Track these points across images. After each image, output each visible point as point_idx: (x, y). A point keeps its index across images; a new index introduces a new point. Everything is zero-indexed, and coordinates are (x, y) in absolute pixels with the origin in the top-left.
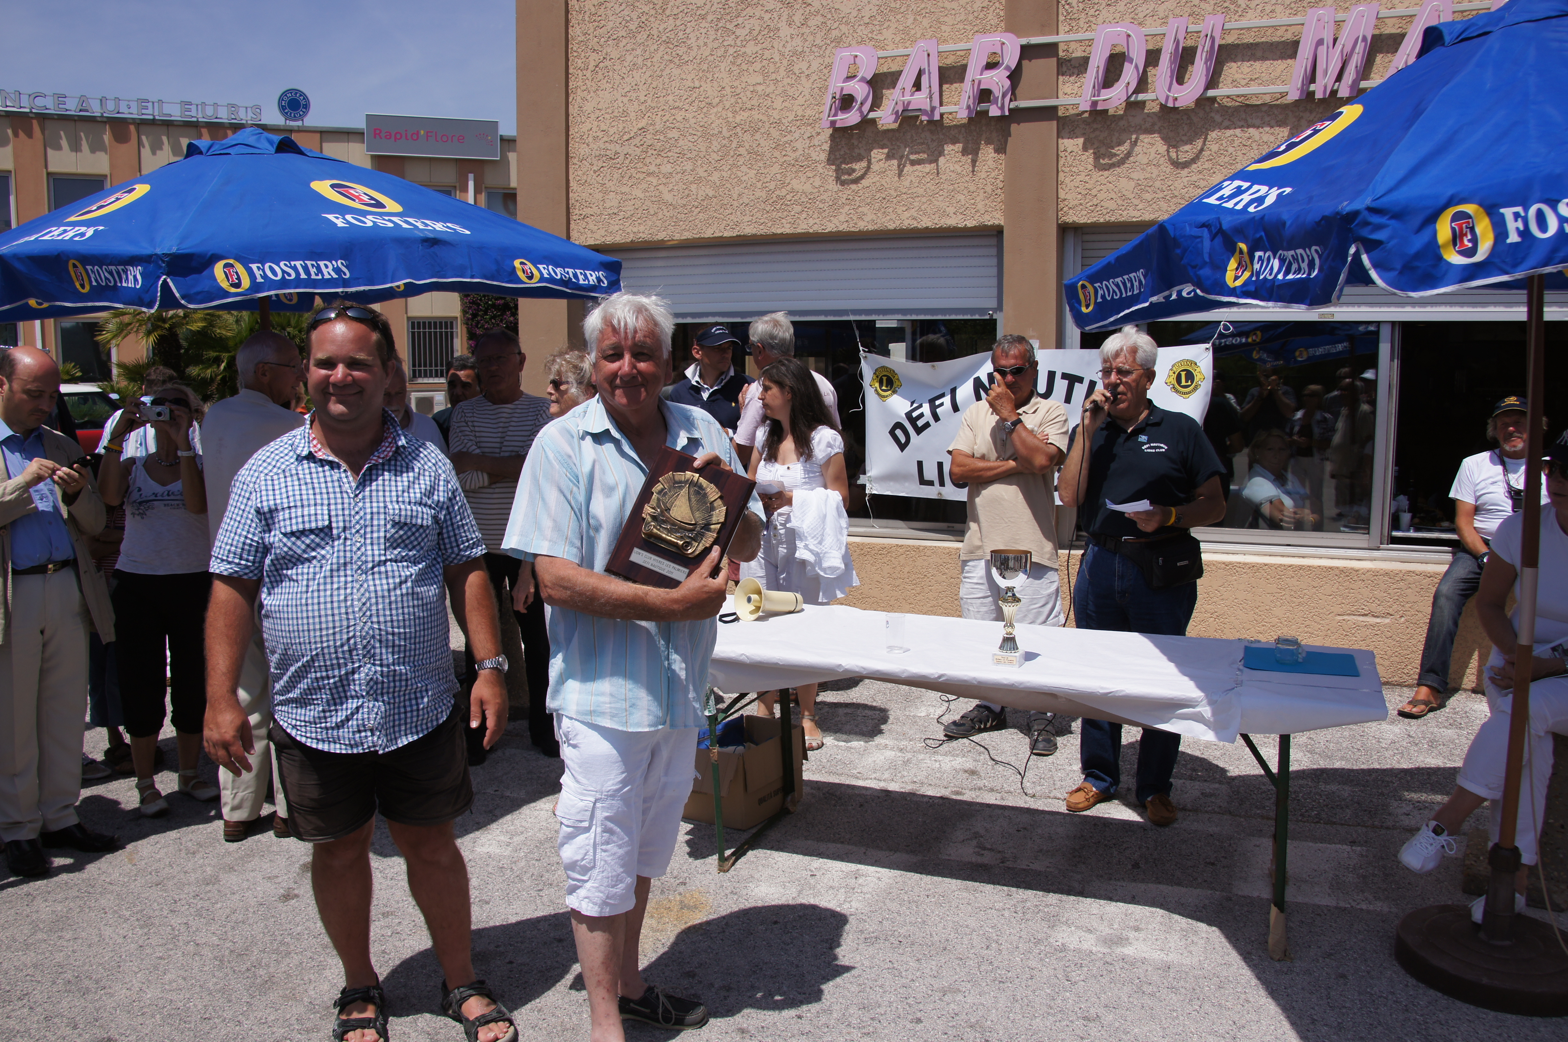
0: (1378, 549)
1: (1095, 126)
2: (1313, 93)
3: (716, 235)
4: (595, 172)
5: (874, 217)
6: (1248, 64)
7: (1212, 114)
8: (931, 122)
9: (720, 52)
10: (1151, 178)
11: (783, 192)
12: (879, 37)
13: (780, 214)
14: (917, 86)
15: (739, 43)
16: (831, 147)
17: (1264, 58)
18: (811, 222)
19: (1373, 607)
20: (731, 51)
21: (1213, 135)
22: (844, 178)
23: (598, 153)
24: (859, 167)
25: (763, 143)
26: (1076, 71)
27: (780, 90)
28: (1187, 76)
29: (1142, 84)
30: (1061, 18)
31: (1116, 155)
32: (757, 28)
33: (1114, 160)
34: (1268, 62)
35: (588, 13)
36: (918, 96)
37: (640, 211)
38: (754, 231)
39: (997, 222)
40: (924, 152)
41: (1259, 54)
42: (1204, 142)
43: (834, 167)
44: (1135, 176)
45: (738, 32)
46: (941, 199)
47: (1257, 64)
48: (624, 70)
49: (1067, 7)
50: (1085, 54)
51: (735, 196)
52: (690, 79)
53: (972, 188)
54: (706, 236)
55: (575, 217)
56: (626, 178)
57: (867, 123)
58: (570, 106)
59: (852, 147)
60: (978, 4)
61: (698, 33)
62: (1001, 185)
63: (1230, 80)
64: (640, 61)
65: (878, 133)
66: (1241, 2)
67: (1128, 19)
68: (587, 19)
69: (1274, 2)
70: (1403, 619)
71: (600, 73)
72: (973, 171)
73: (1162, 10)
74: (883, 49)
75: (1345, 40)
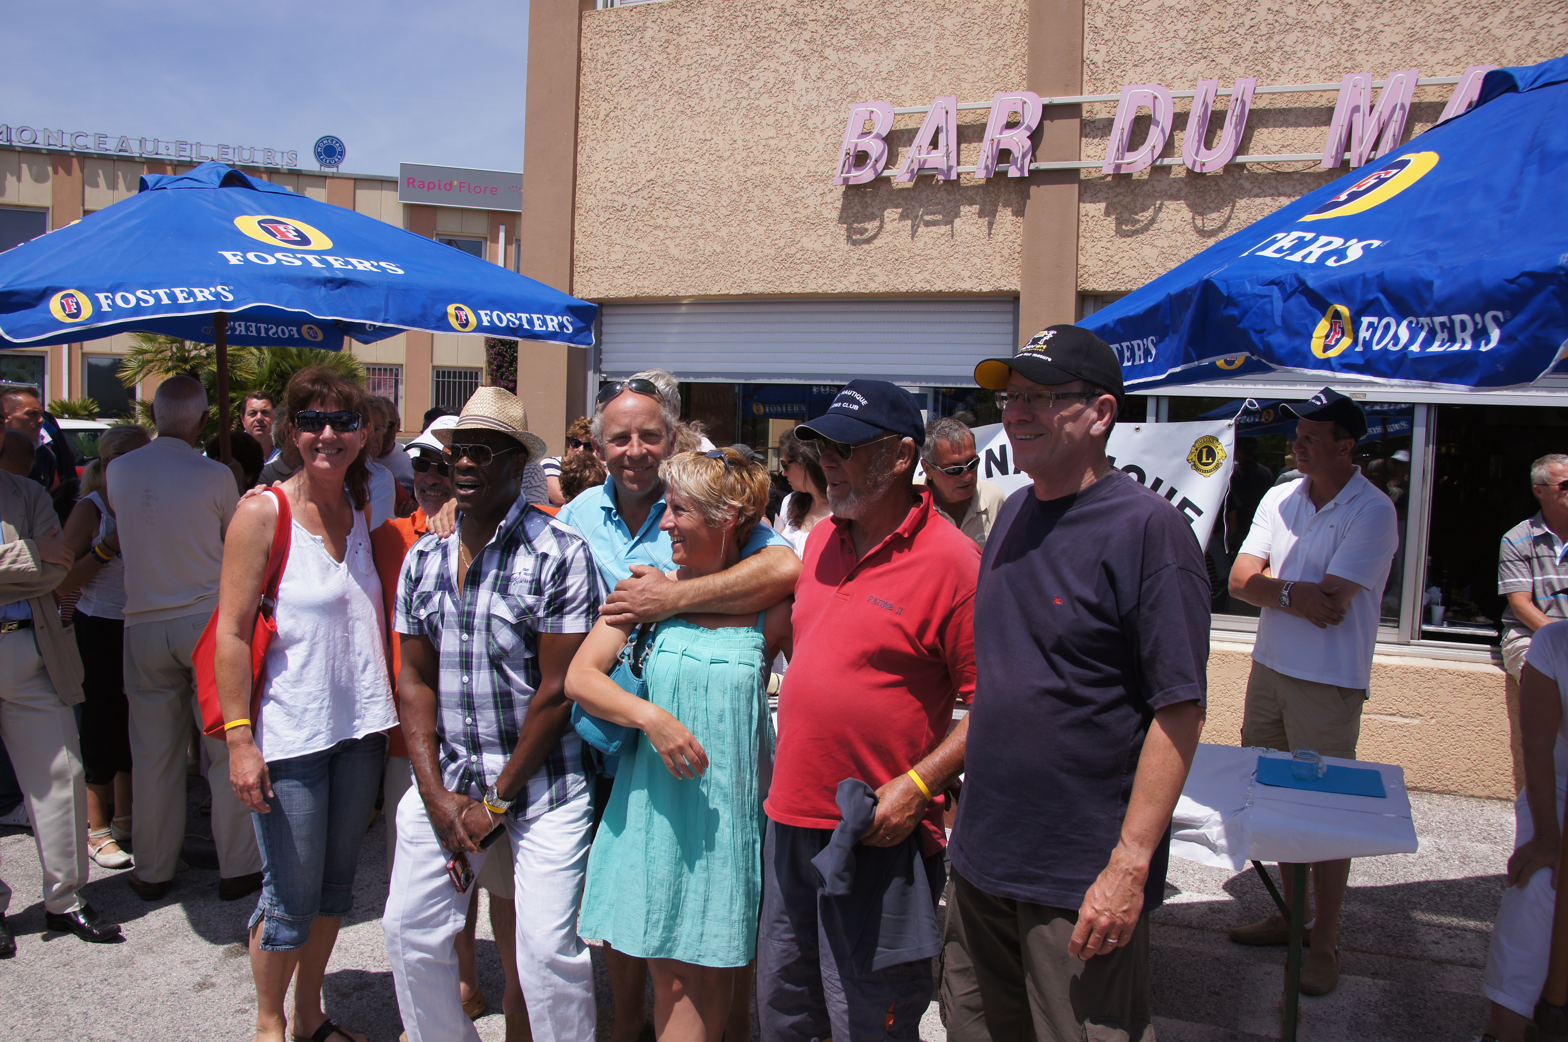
0: (1408, 644)
1: (1118, 190)
2: (1348, 161)
3: (722, 292)
4: (601, 223)
5: (886, 279)
6: (1280, 130)
7: (1242, 181)
8: (947, 182)
9: (733, 105)
10: (1176, 246)
11: (793, 250)
12: (897, 93)
13: (788, 273)
14: (934, 144)
15: (752, 95)
16: (843, 205)
17: (1296, 125)
18: (821, 281)
19: (1402, 706)
20: (745, 103)
21: (1242, 203)
22: (856, 239)
23: (604, 204)
24: (871, 226)
25: (774, 199)
26: (1100, 133)
27: (793, 145)
28: (1215, 141)
29: (1169, 148)
30: (1086, 78)
31: (1139, 221)
32: (772, 81)
33: (1137, 226)
34: (1301, 129)
35: (600, 62)
36: (935, 154)
37: (645, 265)
38: (761, 290)
39: (1013, 288)
40: (940, 213)
41: (1292, 119)
42: (1232, 210)
43: (845, 226)
44: (1159, 243)
45: (752, 84)
46: (955, 261)
47: (1290, 131)
48: (635, 120)
49: (1092, 66)
50: (1110, 116)
51: (743, 253)
52: (701, 131)
53: (989, 251)
54: (712, 293)
55: (579, 270)
56: (633, 231)
57: (881, 181)
58: (579, 156)
59: (865, 206)
60: (1000, 61)
61: (711, 85)
62: (1018, 249)
63: (1260, 146)
64: (651, 111)
65: (892, 191)
66: (1274, 66)
67: (1155, 80)
68: (599, 67)
69: (1308, 66)
70: (1433, 721)
71: (610, 123)
72: (990, 234)
73: (1191, 72)
74: (900, 105)
75: (1382, 106)
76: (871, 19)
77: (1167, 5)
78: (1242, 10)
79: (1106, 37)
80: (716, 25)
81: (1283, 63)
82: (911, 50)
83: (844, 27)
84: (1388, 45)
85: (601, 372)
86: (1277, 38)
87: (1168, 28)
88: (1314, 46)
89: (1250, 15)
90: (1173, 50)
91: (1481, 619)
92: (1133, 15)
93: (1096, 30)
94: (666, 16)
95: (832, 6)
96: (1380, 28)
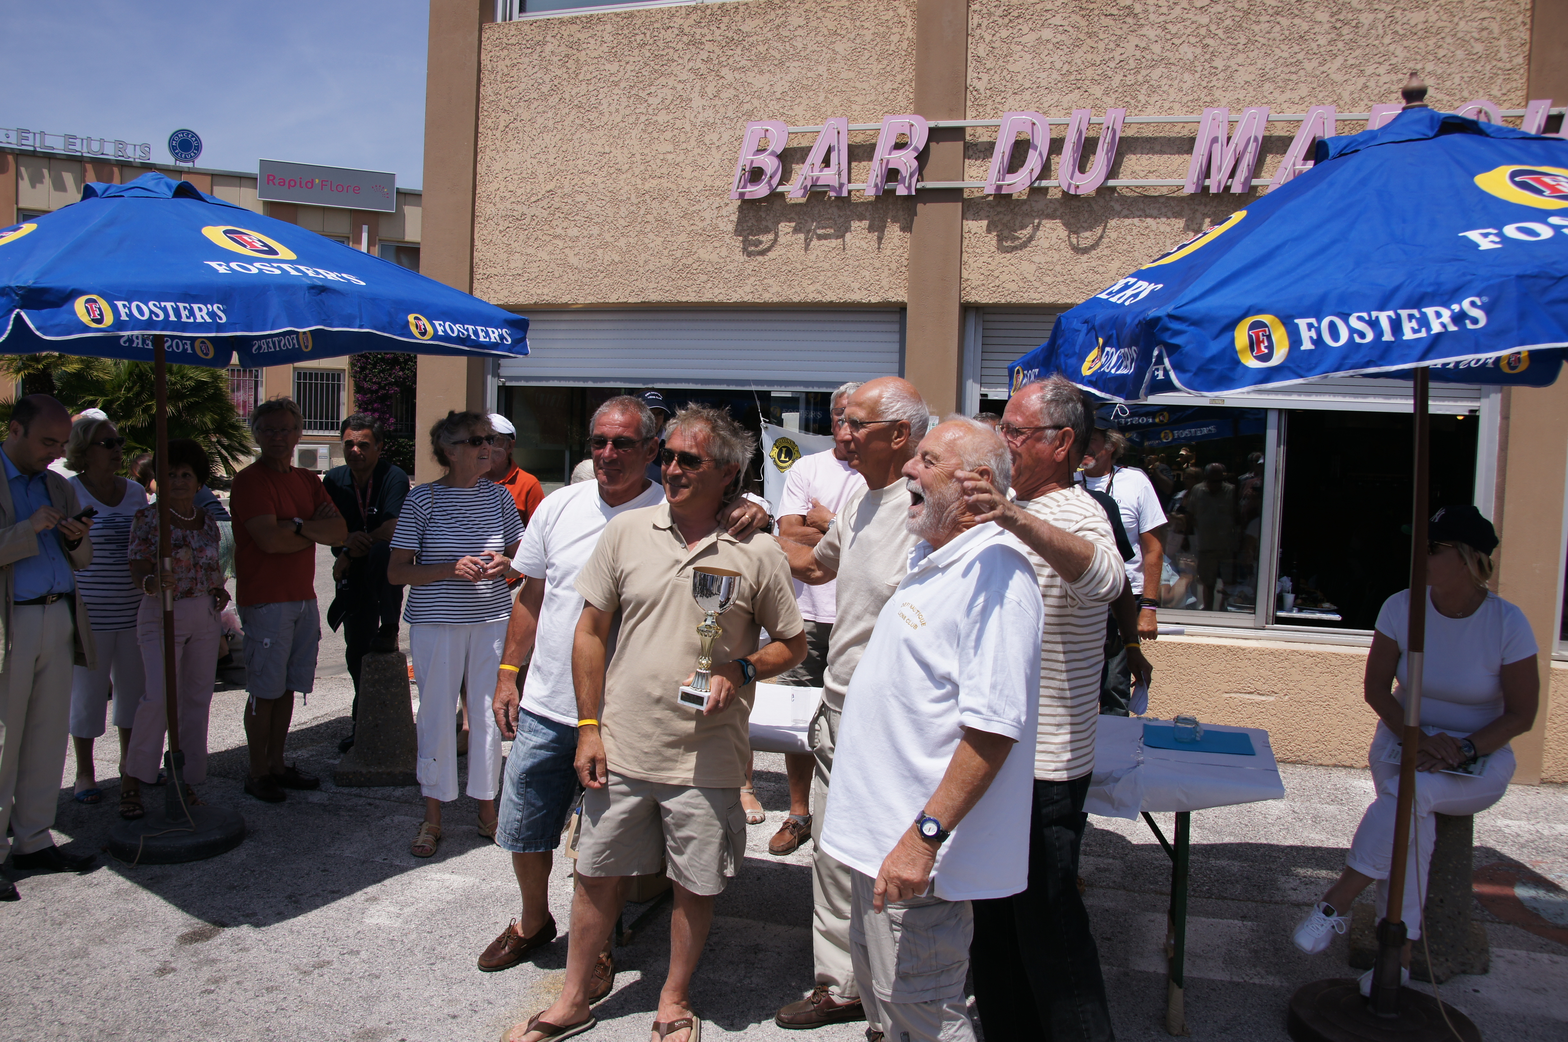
0: (1263, 629)
1: (999, 209)
2: (1208, 187)
3: (620, 300)
4: (501, 232)
5: (780, 290)
6: (1147, 157)
7: (1112, 203)
8: (838, 198)
9: (632, 119)
10: (1052, 262)
11: (690, 261)
12: (790, 113)
13: (685, 283)
14: (826, 162)
15: (651, 111)
16: (739, 219)
17: (1162, 152)
18: (717, 291)
19: (1258, 685)
20: (643, 118)
21: (1112, 223)
22: (751, 250)
23: (504, 213)
24: (766, 239)
25: (671, 211)
26: (982, 155)
27: (690, 159)
28: (1089, 166)
29: (1046, 171)
30: (969, 103)
31: (1017, 238)
32: (670, 98)
33: (1017, 243)
34: (1166, 156)
35: (500, 74)
36: (827, 172)
37: (545, 272)
38: (659, 298)
39: (900, 299)
40: (831, 227)
41: (1158, 148)
42: (1104, 229)
43: (741, 238)
44: (1036, 259)
45: (651, 100)
46: (846, 274)
47: (1156, 157)
48: (534, 132)
49: (975, 93)
50: (991, 140)
52: (600, 144)
53: (877, 264)
54: (611, 301)
55: (478, 277)
56: (532, 240)
57: (775, 197)
58: (478, 165)
59: (759, 220)
60: (888, 86)
61: (610, 99)
62: (905, 263)
63: (1129, 172)
64: (550, 124)
65: (786, 206)
66: (1141, 97)
67: (1033, 108)
68: (499, 79)
69: (1171, 99)
70: (1287, 698)
71: (510, 134)
72: (879, 248)
73: (1066, 101)
74: (795, 125)
75: (1238, 138)
76: (766, 41)
77: (1044, 38)
78: (1112, 46)
79: (988, 66)
80: (615, 42)
81: (1149, 96)
82: (804, 72)
83: (740, 48)
84: (1243, 83)
85: (499, 377)
86: (1144, 72)
87: (1046, 59)
88: (1177, 82)
89: (1119, 50)
90: (1050, 80)
91: (1327, 605)
92: (1013, 46)
93: (978, 59)
94: (565, 31)
95: (728, 27)
96: (1235, 67)
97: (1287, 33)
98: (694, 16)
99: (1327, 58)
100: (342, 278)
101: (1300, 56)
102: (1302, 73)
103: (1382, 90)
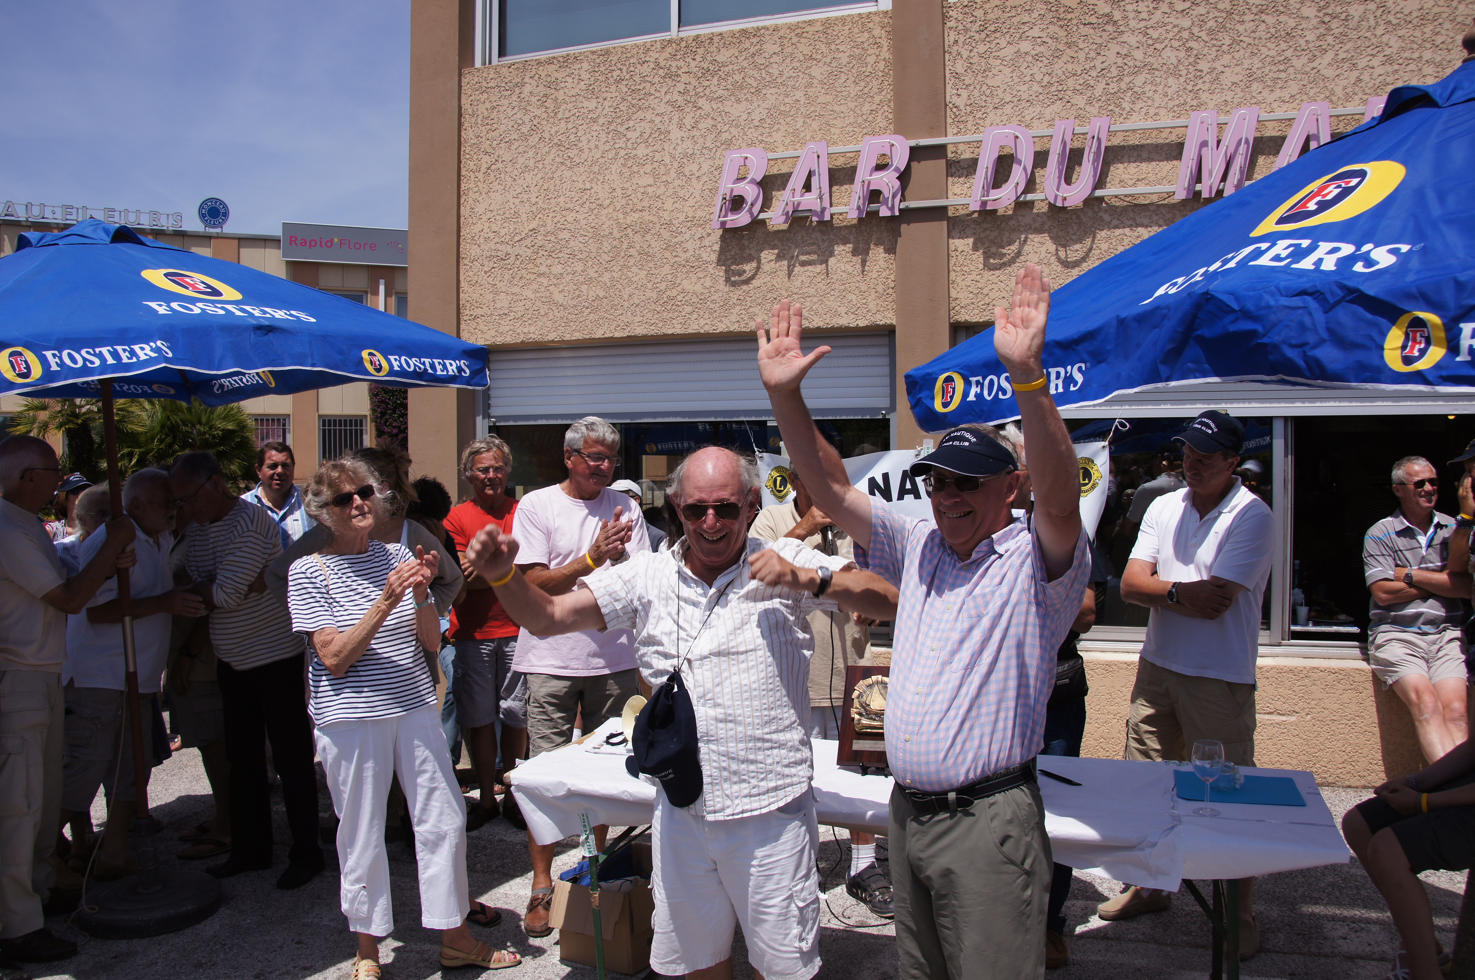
0: (1279, 645)
1: (985, 226)
2: (1200, 192)
3: (606, 336)
4: (486, 272)
6: (1134, 165)
7: (1101, 214)
8: (821, 223)
9: (611, 155)
11: (674, 293)
12: (769, 140)
13: (670, 315)
14: (807, 187)
15: (630, 145)
16: (721, 248)
17: (1149, 160)
18: (702, 322)
19: (1279, 705)
21: (1102, 234)
22: (734, 279)
23: (489, 254)
24: (749, 268)
25: (654, 244)
26: (965, 172)
27: (671, 191)
28: (1074, 177)
29: (1031, 185)
30: (949, 121)
31: (1005, 255)
32: (648, 131)
33: (1005, 260)
34: (1154, 163)
35: (481, 117)
36: (808, 196)
37: (531, 310)
38: (645, 332)
39: (888, 322)
40: (815, 253)
41: (1145, 155)
42: (1093, 241)
43: (724, 268)
45: (629, 135)
46: (832, 298)
47: (1144, 165)
48: (516, 172)
49: (954, 110)
50: (974, 156)
51: (626, 297)
52: (581, 181)
53: (864, 288)
54: (597, 337)
55: (465, 318)
56: (517, 279)
57: (757, 224)
58: (462, 208)
59: (742, 248)
60: (867, 108)
61: (589, 136)
62: (892, 285)
63: (1117, 181)
64: (531, 163)
65: (768, 233)
66: (1126, 105)
67: (1015, 121)
68: (480, 122)
69: (1157, 105)
70: (1309, 717)
71: (492, 175)
72: (863, 271)
73: (1048, 113)
74: (773, 151)
75: (1228, 141)
76: (742, 70)
77: (1022, 51)
78: (1092, 54)
79: (967, 82)
80: (592, 79)
81: (1133, 103)
82: (781, 98)
83: (716, 78)
84: (1230, 84)
85: (489, 417)
86: (1127, 79)
87: (1025, 72)
88: (1161, 87)
89: (1100, 59)
90: (1031, 93)
91: (1343, 617)
92: (991, 61)
93: (956, 75)
94: (543, 71)
95: (704, 58)
96: (1221, 69)
97: (1273, 31)
98: (669, 50)
99: (1316, 53)
100: (291, 315)
101: (1288, 54)
102: (1291, 70)
103: (1377, 82)
